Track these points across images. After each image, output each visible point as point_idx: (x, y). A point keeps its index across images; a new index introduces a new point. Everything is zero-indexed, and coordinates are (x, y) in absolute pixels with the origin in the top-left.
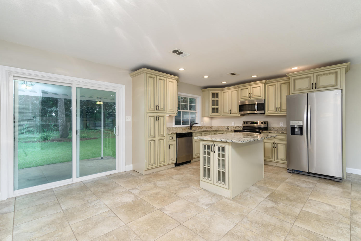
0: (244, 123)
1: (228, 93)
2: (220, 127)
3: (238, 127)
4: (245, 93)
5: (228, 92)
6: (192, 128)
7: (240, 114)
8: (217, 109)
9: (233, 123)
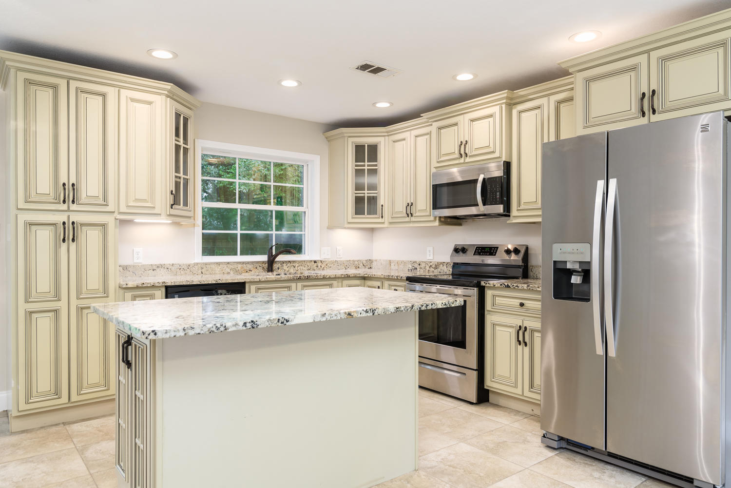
0: (456, 250)
1: (404, 142)
2: (392, 266)
3: (441, 263)
4: (450, 143)
5: (404, 139)
6: (275, 266)
7: (437, 221)
8: (373, 200)
9: (430, 251)
